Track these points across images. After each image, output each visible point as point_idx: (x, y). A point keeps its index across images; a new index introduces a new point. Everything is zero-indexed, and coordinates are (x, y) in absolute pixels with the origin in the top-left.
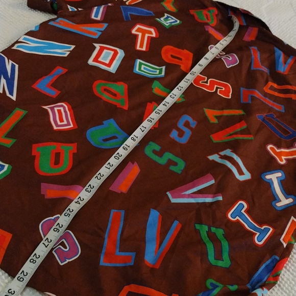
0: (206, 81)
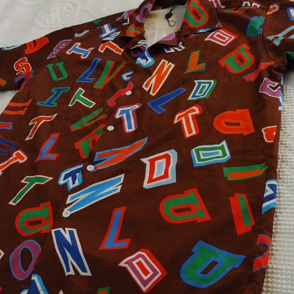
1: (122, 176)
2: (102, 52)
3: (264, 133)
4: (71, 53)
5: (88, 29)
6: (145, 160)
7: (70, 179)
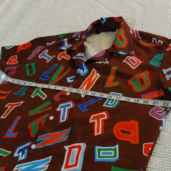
1: (51, 157)
2: (59, 60)
3: (144, 147)
4: (42, 58)
5: (55, 41)
6: (67, 148)
7: (21, 153)
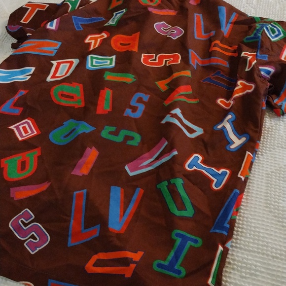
0: (154, 58)
